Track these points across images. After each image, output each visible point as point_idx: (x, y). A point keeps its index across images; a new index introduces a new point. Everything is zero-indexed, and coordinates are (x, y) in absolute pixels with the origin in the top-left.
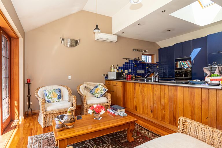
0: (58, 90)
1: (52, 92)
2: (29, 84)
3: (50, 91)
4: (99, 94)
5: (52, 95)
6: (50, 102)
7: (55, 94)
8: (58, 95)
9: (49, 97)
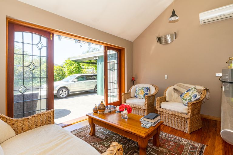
0: (146, 88)
1: (141, 89)
2: (134, 81)
3: (140, 88)
4: (186, 100)
5: (140, 92)
6: (137, 98)
7: (142, 91)
8: (144, 92)
9: (137, 93)
